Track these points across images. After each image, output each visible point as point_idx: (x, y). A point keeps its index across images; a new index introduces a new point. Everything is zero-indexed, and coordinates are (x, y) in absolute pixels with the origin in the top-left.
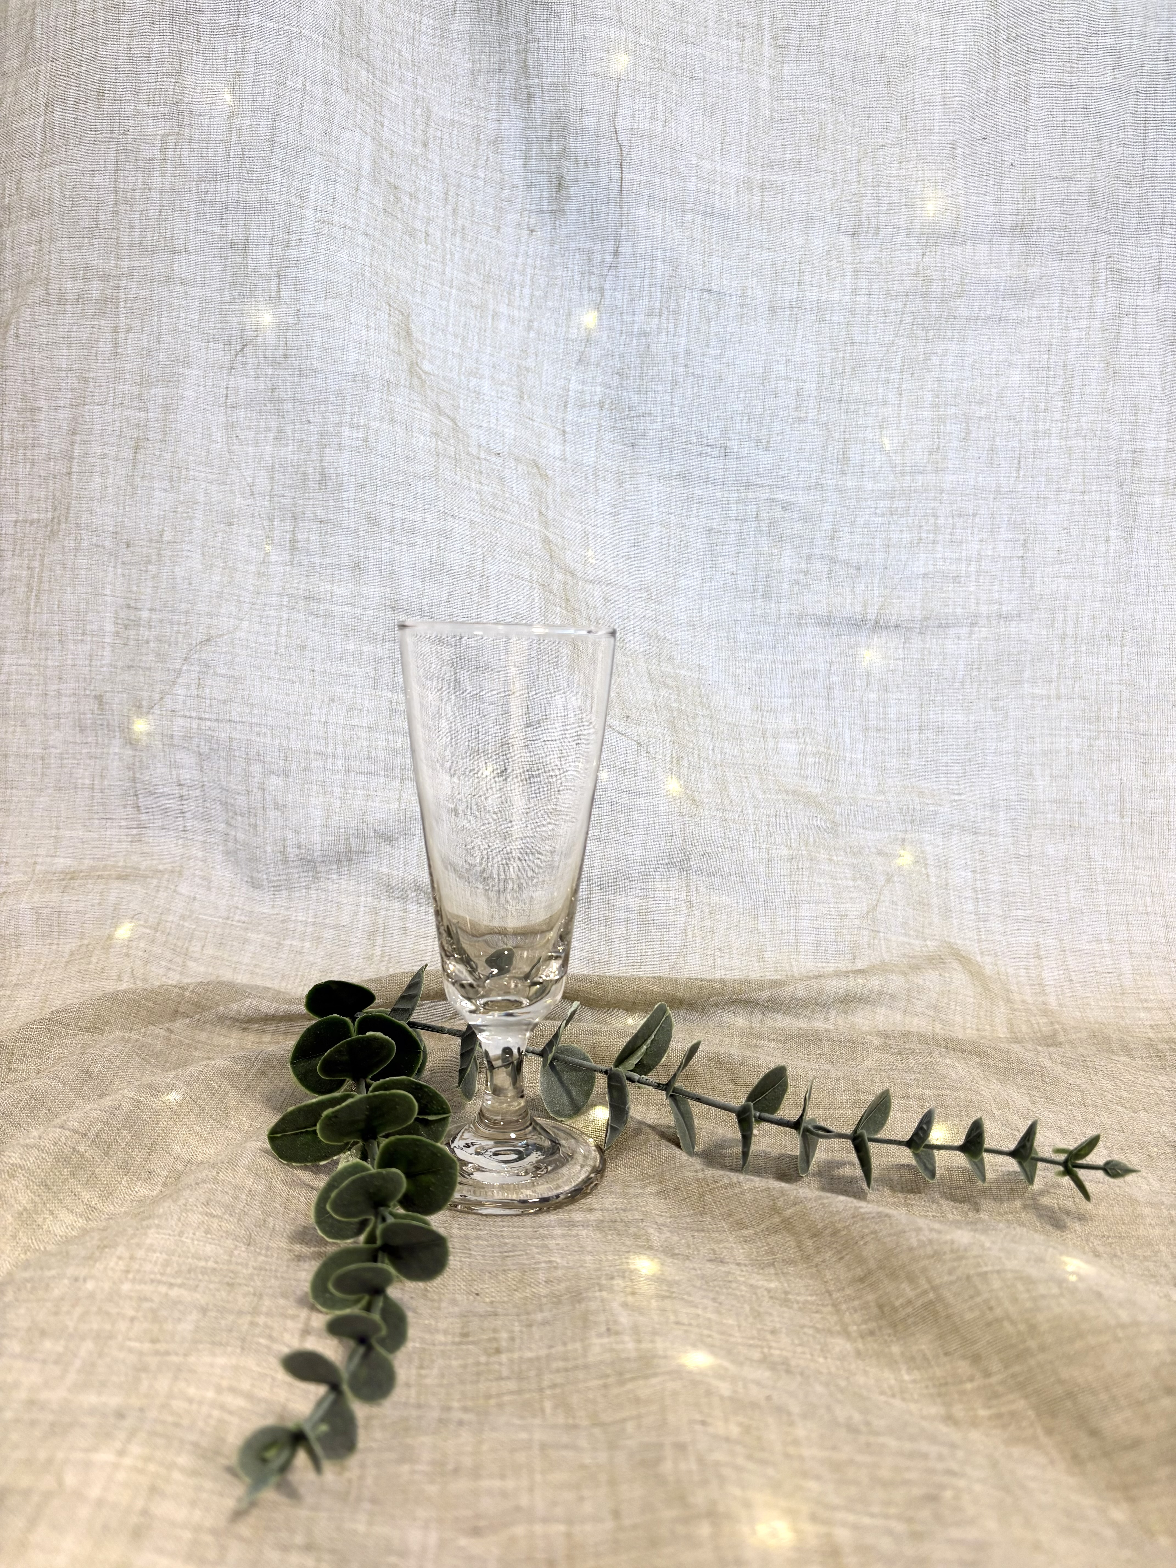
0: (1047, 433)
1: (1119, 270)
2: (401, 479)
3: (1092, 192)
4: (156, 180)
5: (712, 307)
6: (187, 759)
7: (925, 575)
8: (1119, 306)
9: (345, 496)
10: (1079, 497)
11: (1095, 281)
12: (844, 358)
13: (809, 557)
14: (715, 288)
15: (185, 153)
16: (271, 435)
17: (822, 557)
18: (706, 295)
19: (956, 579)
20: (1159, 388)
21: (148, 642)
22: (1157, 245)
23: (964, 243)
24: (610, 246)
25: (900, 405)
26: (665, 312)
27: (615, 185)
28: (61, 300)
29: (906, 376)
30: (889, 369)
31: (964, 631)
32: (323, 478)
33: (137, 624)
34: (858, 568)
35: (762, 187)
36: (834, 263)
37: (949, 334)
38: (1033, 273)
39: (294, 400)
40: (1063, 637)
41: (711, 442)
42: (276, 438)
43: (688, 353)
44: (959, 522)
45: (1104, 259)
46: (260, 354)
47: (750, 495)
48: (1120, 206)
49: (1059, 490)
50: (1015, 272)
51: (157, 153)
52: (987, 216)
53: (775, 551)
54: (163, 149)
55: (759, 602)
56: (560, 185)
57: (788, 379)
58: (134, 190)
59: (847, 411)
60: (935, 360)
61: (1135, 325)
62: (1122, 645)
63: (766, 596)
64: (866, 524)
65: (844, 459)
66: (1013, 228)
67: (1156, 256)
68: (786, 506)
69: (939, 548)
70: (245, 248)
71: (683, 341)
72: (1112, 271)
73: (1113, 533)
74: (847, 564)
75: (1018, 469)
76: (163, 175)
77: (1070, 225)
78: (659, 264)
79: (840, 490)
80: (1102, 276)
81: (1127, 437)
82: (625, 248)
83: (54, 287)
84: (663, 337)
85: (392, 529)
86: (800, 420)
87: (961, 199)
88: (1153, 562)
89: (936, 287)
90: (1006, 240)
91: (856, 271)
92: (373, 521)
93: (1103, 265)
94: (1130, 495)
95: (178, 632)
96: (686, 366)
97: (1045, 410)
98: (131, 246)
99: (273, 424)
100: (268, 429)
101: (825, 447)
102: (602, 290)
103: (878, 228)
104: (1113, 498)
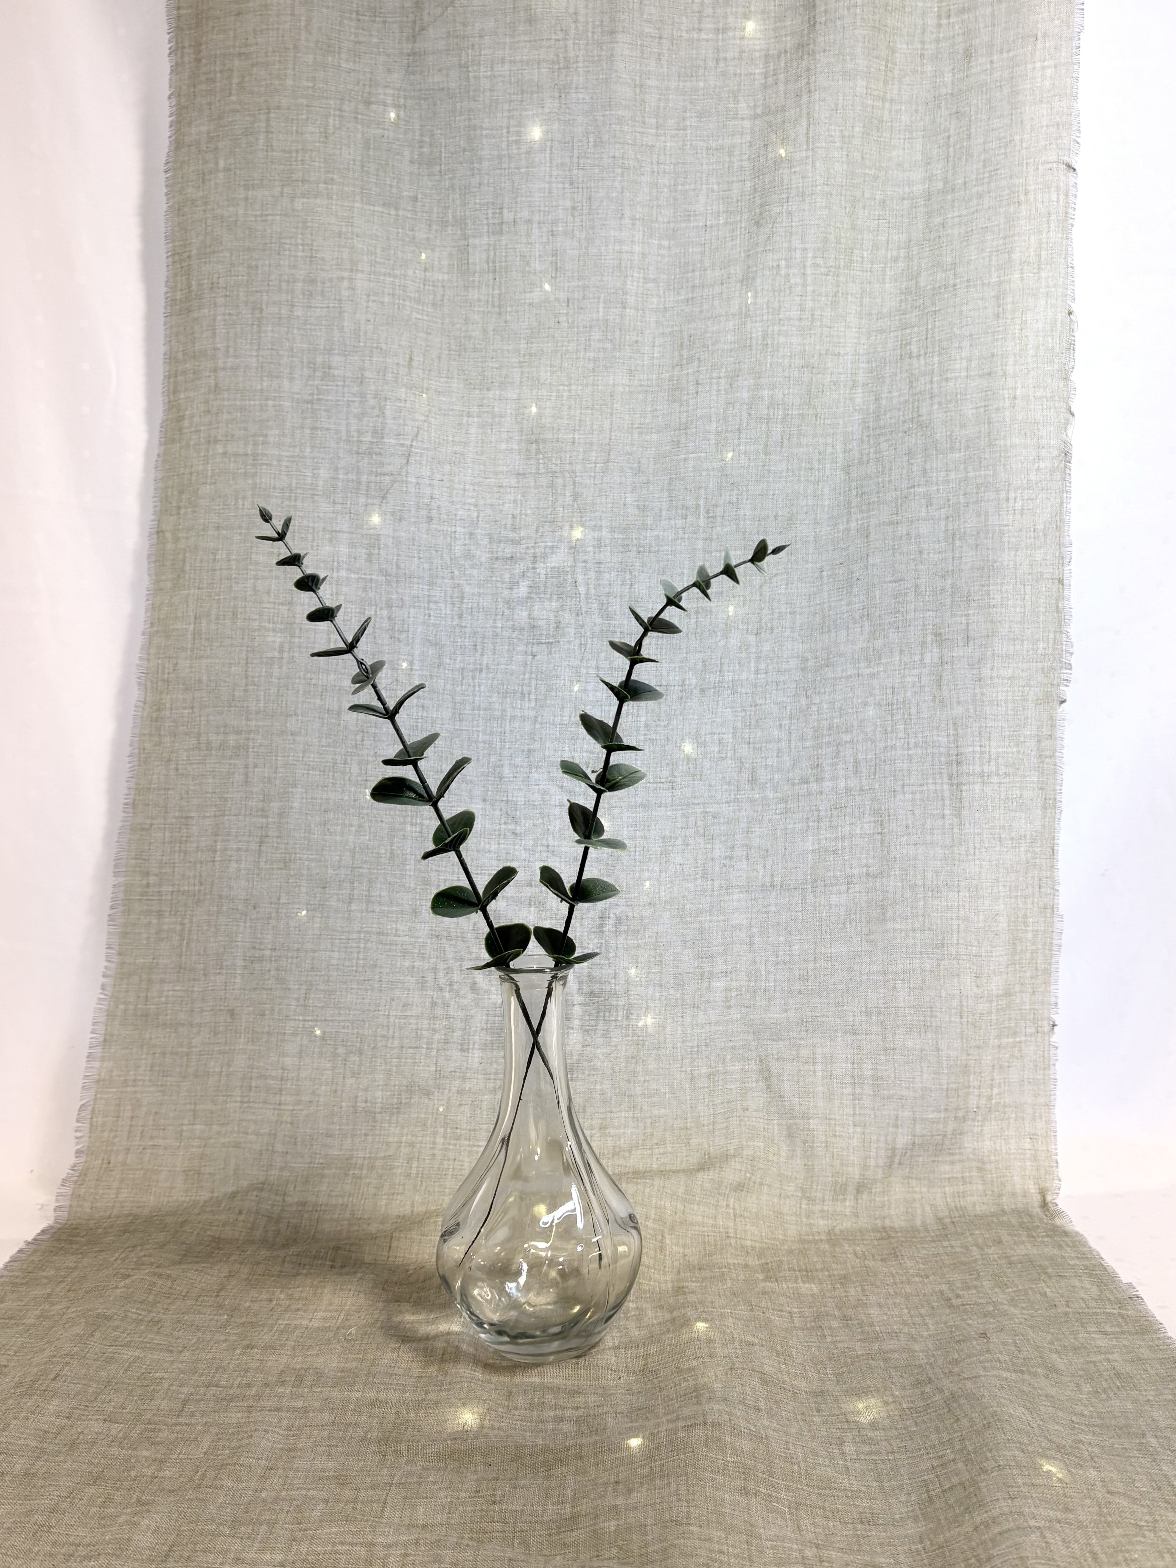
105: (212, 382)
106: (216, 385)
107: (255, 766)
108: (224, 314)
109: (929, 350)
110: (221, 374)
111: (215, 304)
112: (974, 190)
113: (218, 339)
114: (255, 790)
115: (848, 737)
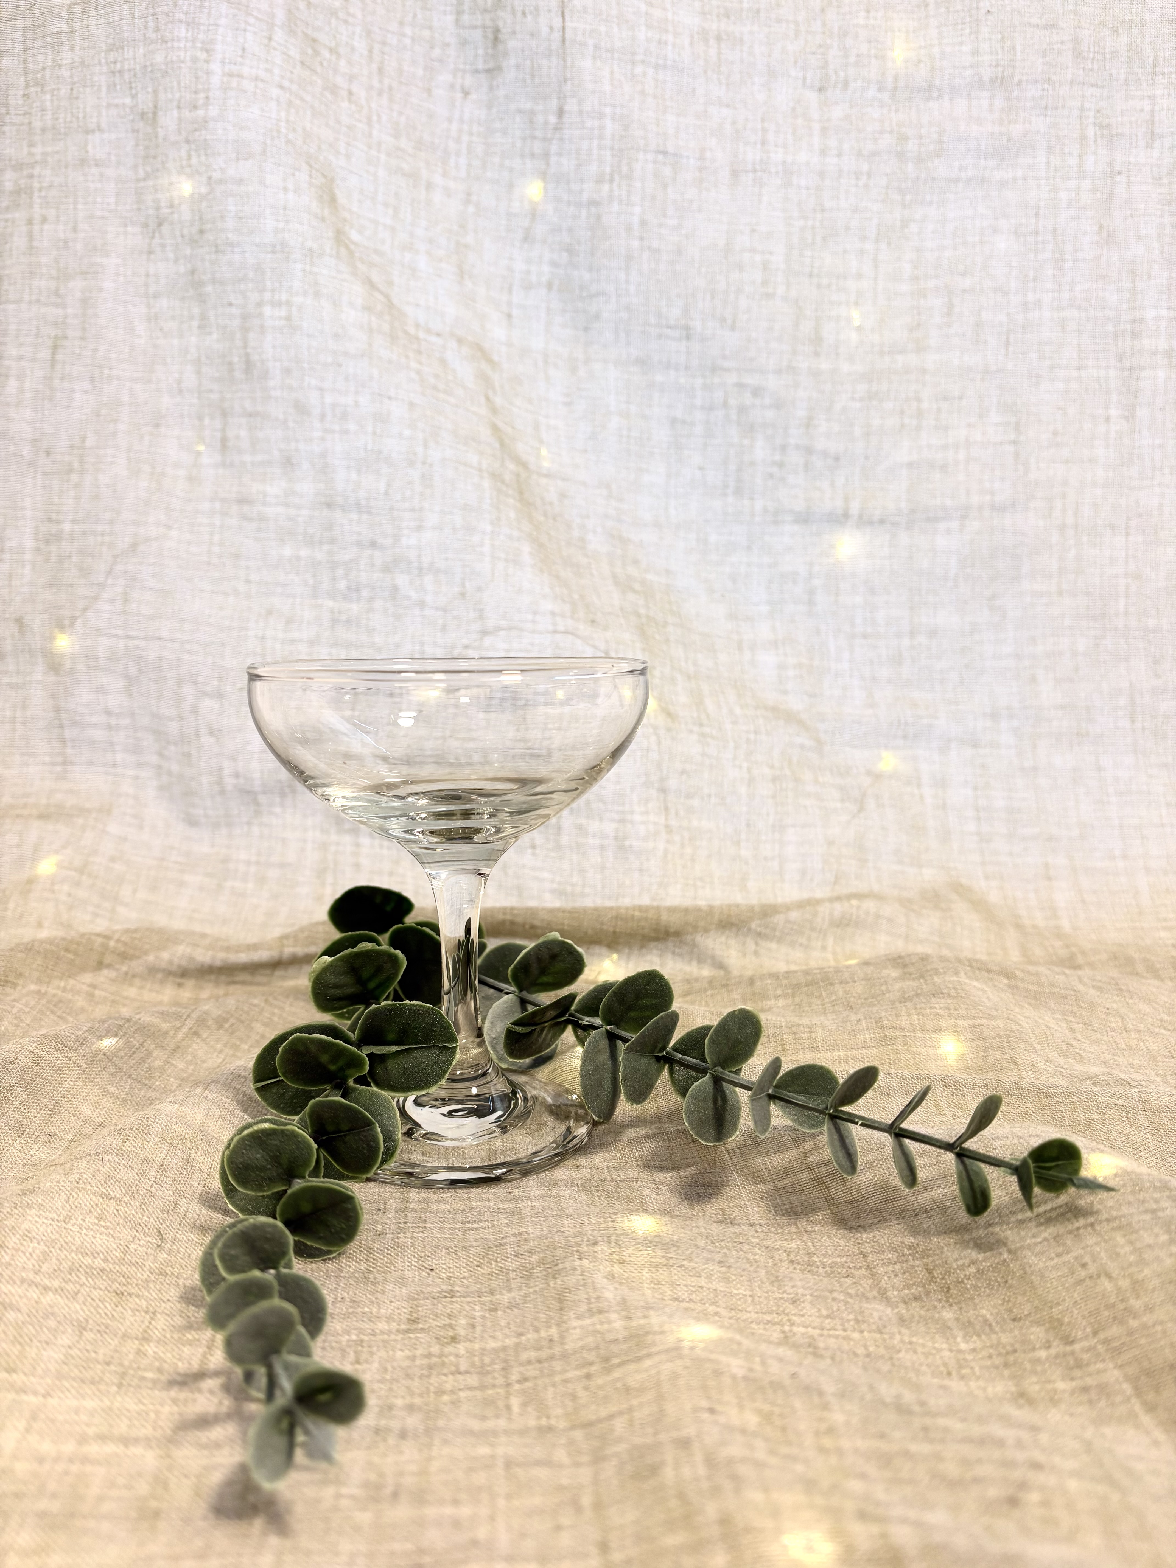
0: (1038, 304)
1: (1109, 126)
2: (330, 360)
3: (1076, 41)
4: (66, 56)
5: (667, 171)
6: (115, 683)
7: (910, 465)
8: (1110, 164)
9: (271, 383)
10: (1075, 373)
11: (1083, 138)
12: (813, 227)
13: (784, 448)
14: (671, 149)
15: (93, 22)
16: (195, 324)
17: (797, 447)
18: (660, 157)
19: (944, 468)
20: (1157, 252)
21: (70, 556)
22: (1149, 97)
23: (940, 97)
24: (553, 104)
25: (876, 279)
26: (616, 177)
27: (557, 35)
29: (882, 246)
30: (864, 238)
31: (955, 524)
32: (249, 365)
33: (59, 537)
34: (837, 459)
35: (719, 39)
36: (800, 121)
37: (928, 198)
38: (1016, 130)
39: (214, 281)
40: (1062, 528)
41: (672, 322)
42: (200, 327)
43: (643, 223)
44: (944, 406)
45: (1091, 114)
46: (178, 233)
47: (716, 380)
48: (1108, 56)
49: (1052, 368)
50: (996, 129)
51: (65, 27)
52: (965, 68)
53: (746, 442)
54: (71, 20)
55: (731, 499)
56: (496, 38)
57: (753, 251)
58: (44, 69)
59: (819, 286)
60: (914, 227)
61: (1129, 184)
62: (1127, 535)
63: (739, 492)
64: (845, 410)
65: (817, 340)
66: (993, 80)
67: (1148, 108)
68: (757, 392)
69: (924, 435)
70: (155, 116)
71: (637, 210)
72: (1101, 127)
73: (1113, 412)
74: (825, 454)
75: (1007, 343)
76: (72, 49)
77: (1054, 78)
78: (608, 123)
79: (814, 373)
80: (1091, 132)
81: (1125, 306)
82: (571, 106)
84: (615, 207)
85: (323, 417)
86: (769, 296)
87: (936, 51)
88: (1158, 442)
89: (911, 146)
90: (987, 94)
91: (824, 130)
92: (301, 409)
93: (1091, 120)
94: (1131, 369)
95: (102, 544)
96: (641, 239)
97: (1035, 280)
98: (43, 130)
99: (196, 311)
100: (191, 318)
101: (796, 326)
102: (546, 155)
103: (846, 83)
104: (1112, 373)
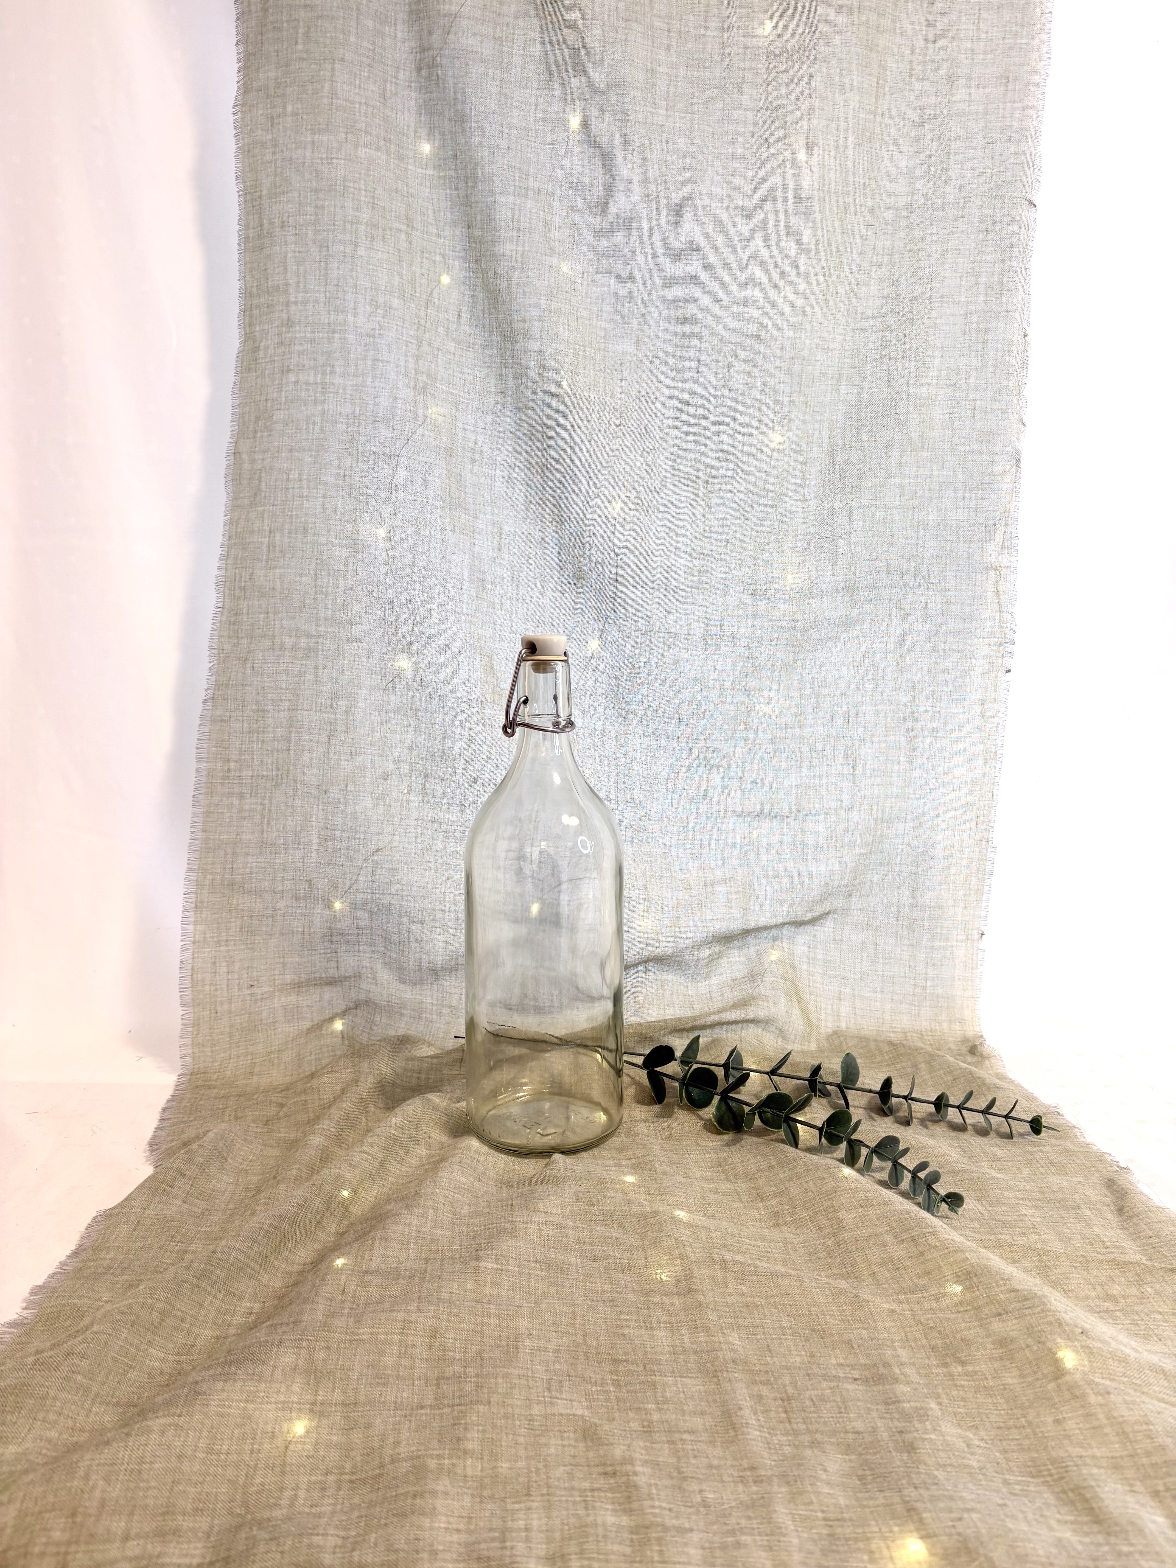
0: (864, 703)
1: (903, 609)
2: (488, 756)
3: (888, 566)
4: (342, 582)
5: (670, 641)
6: (364, 915)
7: (796, 786)
8: (903, 630)
10: (883, 739)
11: (890, 615)
12: (747, 666)
13: (729, 778)
14: (672, 631)
15: (360, 569)
16: (411, 729)
17: (736, 778)
18: (667, 635)
19: (815, 788)
21: (340, 850)
23: (816, 598)
25: (779, 690)
26: (643, 645)
28: (282, 648)
29: (783, 673)
30: (773, 670)
31: (821, 818)
33: (333, 838)
34: (757, 783)
36: (741, 612)
37: (807, 649)
38: (855, 612)
39: (426, 710)
41: (671, 716)
42: (414, 731)
43: (657, 667)
44: (815, 755)
45: (894, 602)
47: (694, 745)
48: (904, 573)
50: (845, 613)
51: (342, 568)
52: (829, 583)
53: (709, 775)
54: (346, 565)
55: (701, 805)
56: (580, 571)
57: (715, 680)
59: (749, 696)
60: (799, 663)
61: (913, 640)
63: (705, 801)
64: (761, 758)
65: (747, 722)
66: (844, 588)
68: (715, 750)
69: (804, 770)
70: (397, 624)
71: (654, 661)
72: (900, 609)
73: (902, 759)
74: (751, 781)
75: (848, 723)
76: (346, 579)
77: (875, 585)
78: (640, 619)
79: (745, 739)
80: (894, 612)
82: (620, 609)
83: (277, 641)
84: (643, 659)
86: (722, 702)
89: (800, 624)
90: (840, 595)
91: (754, 616)
93: (894, 606)
94: (912, 737)
95: (360, 844)
96: (656, 674)
97: (863, 690)
98: (326, 619)
99: (413, 723)
100: (409, 725)
101: (736, 716)
103: (766, 591)
104: (902, 739)
105: (285, 316)
106: (289, 319)
107: (325, 668)
108: (294, 252)
109: (908, 354)
110: (293, 308)
111: (286, 242)
112: (951, 212)
113: (289, 275)
114: (324, 689)
115: (827, 691)
